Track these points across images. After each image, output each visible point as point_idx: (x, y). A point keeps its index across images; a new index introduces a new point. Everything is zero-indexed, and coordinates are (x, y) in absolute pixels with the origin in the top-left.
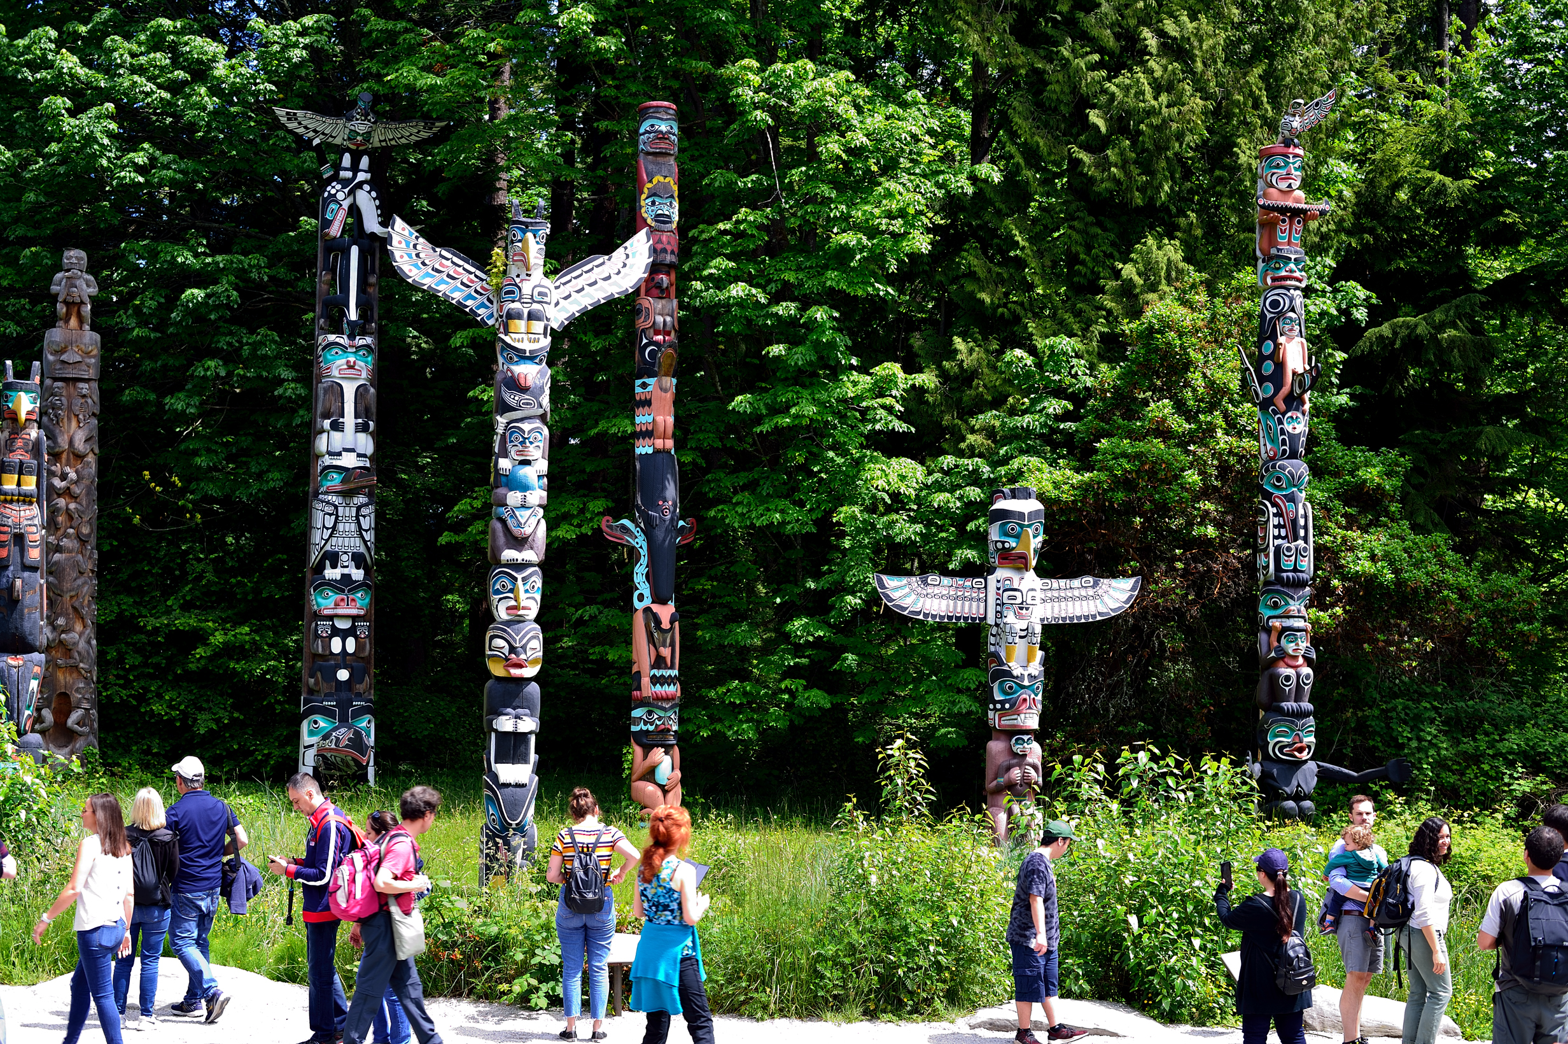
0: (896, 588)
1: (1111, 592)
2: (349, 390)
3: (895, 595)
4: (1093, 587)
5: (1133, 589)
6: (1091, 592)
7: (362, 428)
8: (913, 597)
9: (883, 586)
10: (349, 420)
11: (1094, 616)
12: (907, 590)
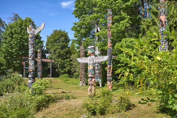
0: (79, 60)
1: (105, 58)
6: (102, 58)
7: (98, 51)
11: (103, 61)
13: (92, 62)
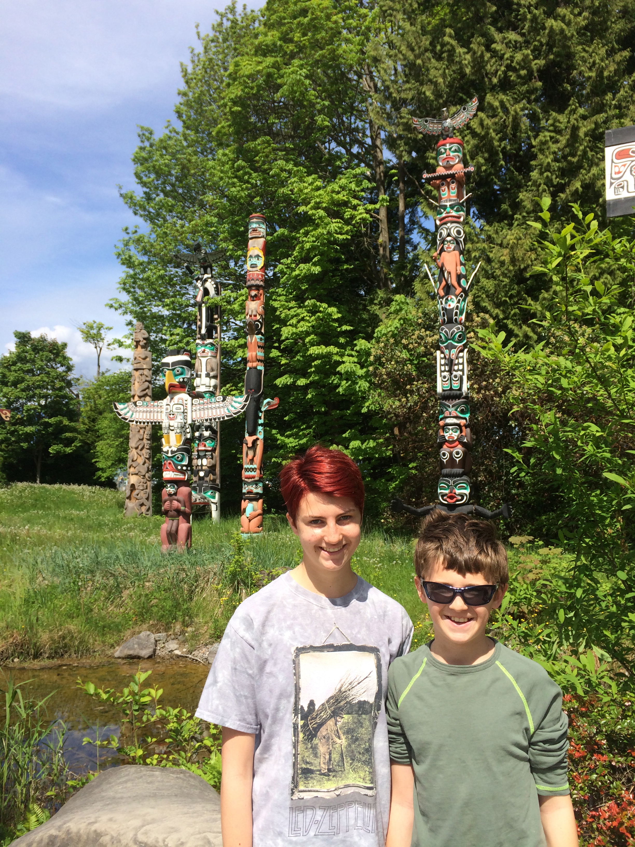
0: (122, 410)
1: (233, 404)
2: (204, 360)
3: (122, 412)
4: (223, 401)
5: (246, 401)
6: (221, 405)
7: (208, 375)
8: (131, 413)
9: (116, 408)
10: (204, 373)
11: (223, 418)
12: (127, 409)
13: (179, 419)
